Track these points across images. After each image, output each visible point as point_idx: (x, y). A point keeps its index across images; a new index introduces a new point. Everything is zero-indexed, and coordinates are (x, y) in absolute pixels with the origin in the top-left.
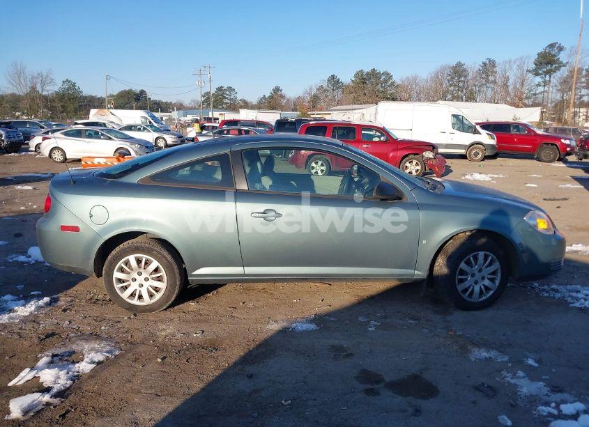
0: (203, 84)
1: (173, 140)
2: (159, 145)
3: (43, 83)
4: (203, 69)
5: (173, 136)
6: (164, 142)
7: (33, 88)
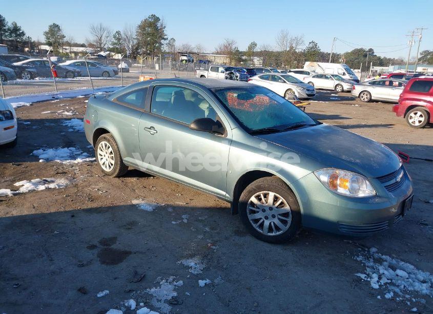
0: (413, 43)
1: (349, 87)
2: (337, 90)
3: (297, 44)
4: (416, 30)
5: (349, 84)
6: (341, 88)
7: (291, 48)
